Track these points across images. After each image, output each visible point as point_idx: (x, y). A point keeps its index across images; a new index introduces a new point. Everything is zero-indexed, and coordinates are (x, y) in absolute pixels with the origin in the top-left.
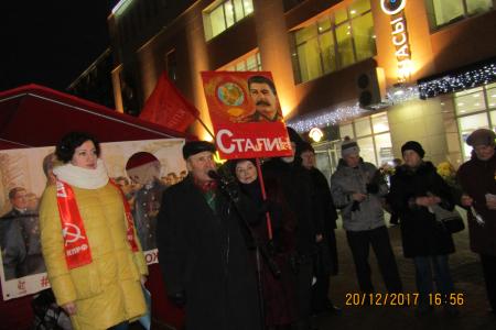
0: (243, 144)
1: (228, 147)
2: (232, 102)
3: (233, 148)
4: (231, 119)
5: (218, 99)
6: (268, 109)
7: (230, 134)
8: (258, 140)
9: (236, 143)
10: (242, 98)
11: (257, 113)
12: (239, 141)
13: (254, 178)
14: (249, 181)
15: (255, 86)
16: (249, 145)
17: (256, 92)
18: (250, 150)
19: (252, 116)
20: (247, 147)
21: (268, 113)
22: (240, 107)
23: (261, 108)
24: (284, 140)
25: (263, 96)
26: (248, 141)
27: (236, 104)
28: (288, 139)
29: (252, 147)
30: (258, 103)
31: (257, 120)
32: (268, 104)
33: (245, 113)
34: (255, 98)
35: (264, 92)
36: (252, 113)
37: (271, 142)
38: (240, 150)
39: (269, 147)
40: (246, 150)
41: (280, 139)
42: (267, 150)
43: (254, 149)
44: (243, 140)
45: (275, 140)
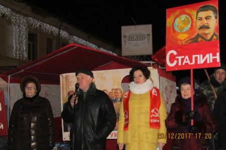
0: (183, 60)
1: (172, 62)
3: (175, 62)
4: (179, 42)
5: (173, 29)
7: (175, 53)
8: (194, 56)
9: (178, 60)
10: (189, 26)
12: (180, 58)
16: (187, 60)
17: (201, 19)
18: (187, 64)
19: (193, 39)
20: (185, 62)
21: (207, 34)
22: (186, 32)
23: (201, 32)
24: (214, 55)
25: (205, 21)
26: (187, 57)
27: (184, 31)
28: (218, 54)
29: (188, 62)
30: (201, 28)
32: (208, 28)
33: (189, 37)
34: (199, 24)
35: (208, 18)
36: (194, 36)
37: (203, 57)
38: (180, 64)
39: (201, 61)
40: (183, 64)
41: (211, 54)
42: (199, 63)
43: (189, 64)
44: (183, 57)
45: (207, 56)
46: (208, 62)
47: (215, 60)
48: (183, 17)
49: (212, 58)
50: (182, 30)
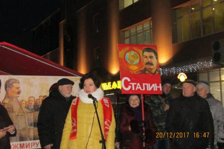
0: (135, 86)
1: (127, 87)
2: (132, 62)
3: (130, 87)
4: (131, 71)
5: (125, 60)
6: (152, 67)
7: (129, 80)
8: (144, 84)
9: (131, 85)
10: (138, 60)
11: (145, 69)
12: (133, 84)
13: (138, 105)
14: (135, 106)
15: (146, 54)
16: (139, 87)
17: (146, 57)
18: (139, 90)
19: (142, 71)
20: (137, 88)
21: (151, 69)
22: (136, 65)
23: (147, 67)
24: (158, 85)
25: (150, 59)
26: (138, 84)
27: (134, 63)
28: (160, 85)
29: (140, 88)
30: (147, 64)
31: (145, 73)
32: (152, 64)
33: (138, 69)
34: (145, 60)
35: (151, 57)
36: (143, 69)
37: (151, 86)
38: (133, 89)
39: (149, 88)
40: (136, 89)
41: (156, 84)
42: (148, 90)
43: (141, 89)
44: (136, 84)
45: (153, 85)
46: (154, 90)
47: (158, 89)
48: (133, 53)
49: (157, 87)
50: (133, 63)
